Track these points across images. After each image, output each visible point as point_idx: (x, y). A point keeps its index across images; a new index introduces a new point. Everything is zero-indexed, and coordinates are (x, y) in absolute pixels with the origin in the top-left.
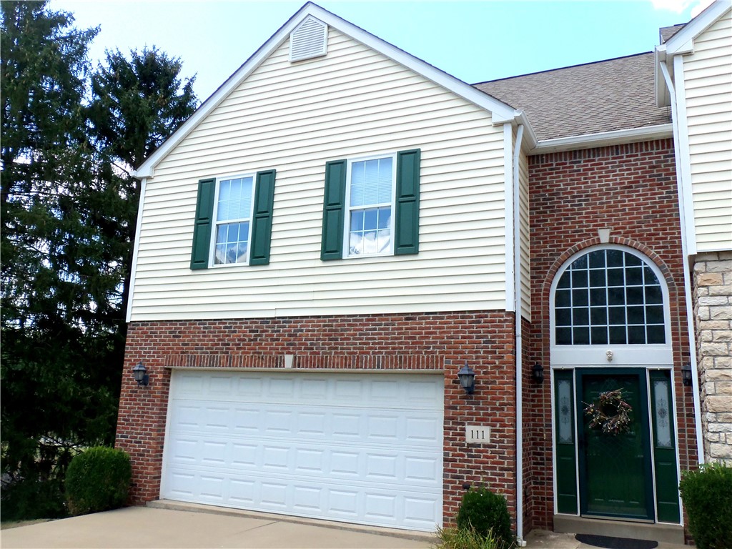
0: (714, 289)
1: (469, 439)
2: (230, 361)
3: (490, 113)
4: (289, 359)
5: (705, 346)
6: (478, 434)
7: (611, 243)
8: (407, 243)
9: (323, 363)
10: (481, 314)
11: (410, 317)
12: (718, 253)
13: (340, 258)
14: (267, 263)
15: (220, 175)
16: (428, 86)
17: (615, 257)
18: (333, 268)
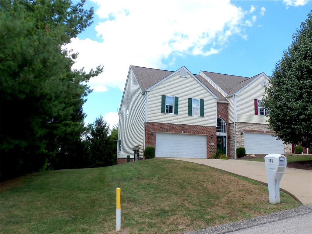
0: (238, 127)
1: (211, 145)
2: (171, 131)
3: (214, 97)
4: (183, 132)
5: (237, 133)
6: (212, 144)
7: (220, 118)
8: (202, 115)
9: (189, 133)
10: (213, 127)
11: (202, 126)
12: (244, 123)
13: (191, 115)
14: (178, 114)
15: (167, 95)
16: (203, 88)
17: (220, 119)
18: (190, 117)
